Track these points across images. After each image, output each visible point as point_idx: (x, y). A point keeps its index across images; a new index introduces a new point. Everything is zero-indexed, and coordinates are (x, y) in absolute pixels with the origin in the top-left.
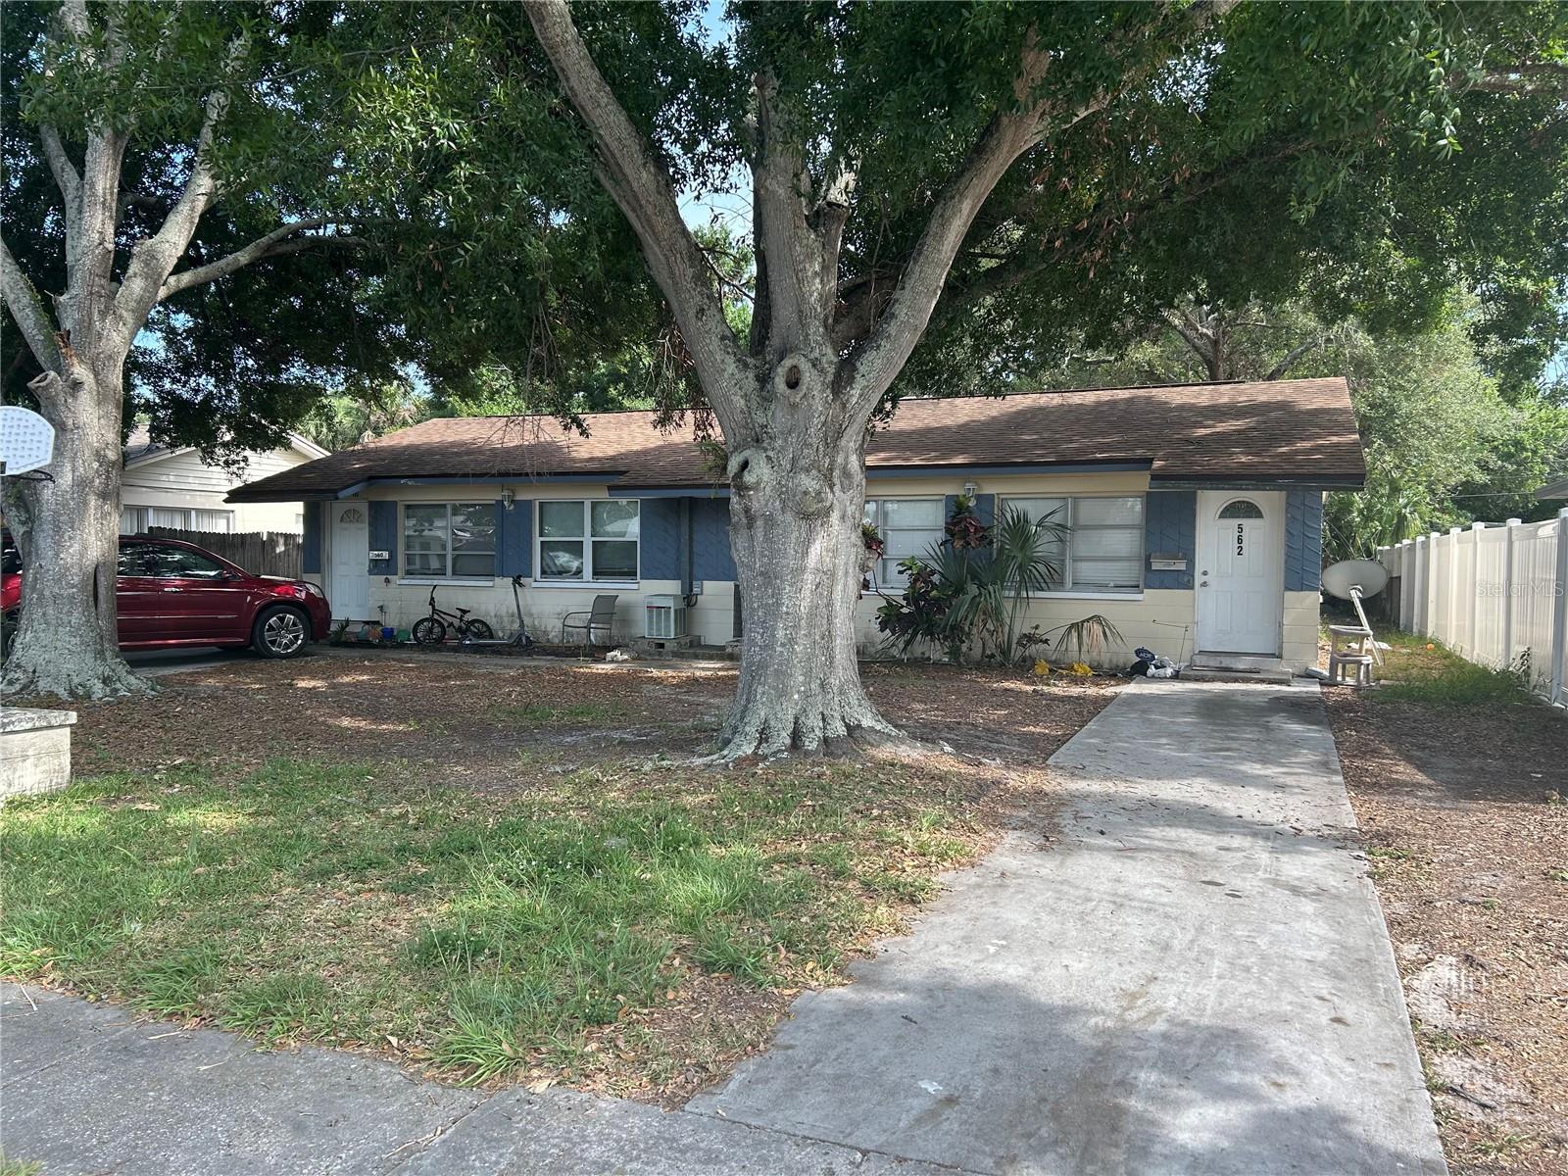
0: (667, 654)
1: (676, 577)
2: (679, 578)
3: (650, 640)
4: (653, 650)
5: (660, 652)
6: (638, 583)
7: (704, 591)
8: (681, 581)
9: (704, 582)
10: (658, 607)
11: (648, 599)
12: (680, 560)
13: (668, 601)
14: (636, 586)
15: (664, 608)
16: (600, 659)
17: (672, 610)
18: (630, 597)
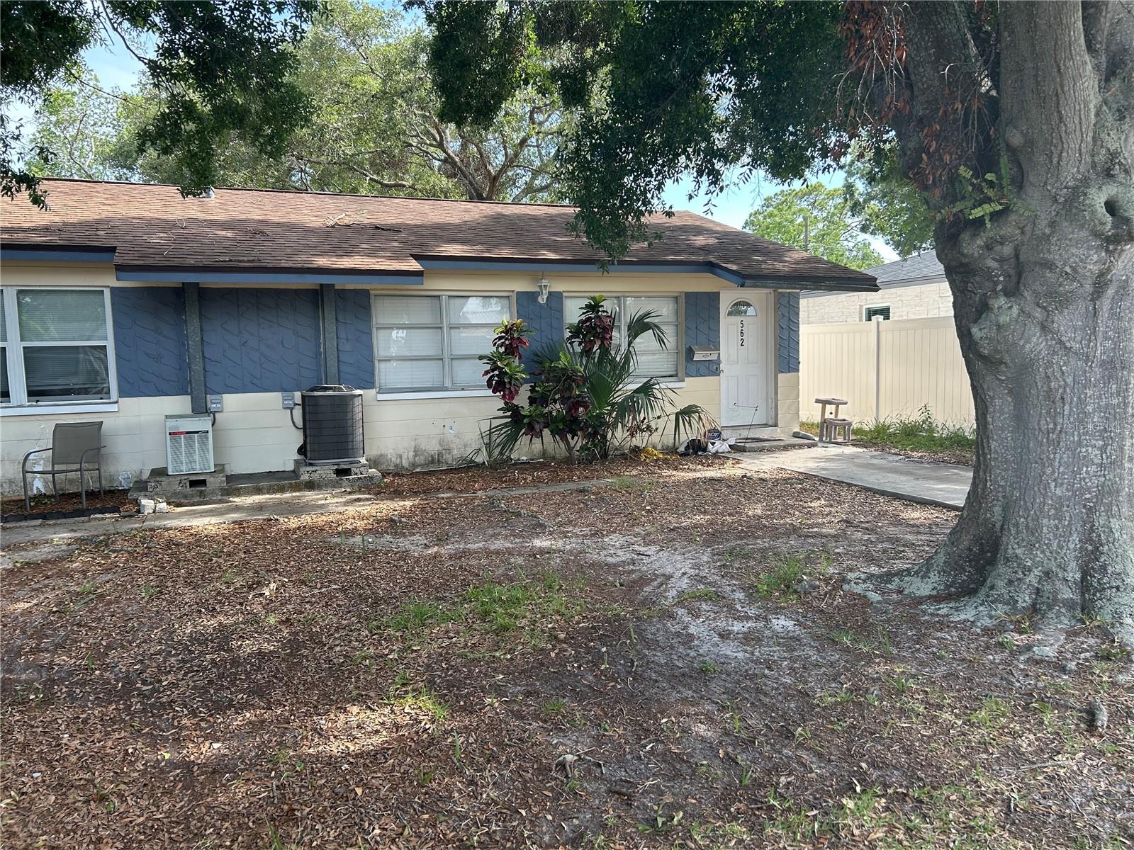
1: (181, 391)
2: (185, 393)
3: (183, 478)
4: (188, 490)
5: (201, 492)
6: (117, 402)
7: (225, 407)
8: (190, 397)
9: (225, 396)
10: (187, 433)
11: (171, 424)
12: (190, 368)
13: (203, 424)
14: (114, 408)
15: (197, 432)
16: (132, 513)
17: (210, 435)
18: (108, 423)
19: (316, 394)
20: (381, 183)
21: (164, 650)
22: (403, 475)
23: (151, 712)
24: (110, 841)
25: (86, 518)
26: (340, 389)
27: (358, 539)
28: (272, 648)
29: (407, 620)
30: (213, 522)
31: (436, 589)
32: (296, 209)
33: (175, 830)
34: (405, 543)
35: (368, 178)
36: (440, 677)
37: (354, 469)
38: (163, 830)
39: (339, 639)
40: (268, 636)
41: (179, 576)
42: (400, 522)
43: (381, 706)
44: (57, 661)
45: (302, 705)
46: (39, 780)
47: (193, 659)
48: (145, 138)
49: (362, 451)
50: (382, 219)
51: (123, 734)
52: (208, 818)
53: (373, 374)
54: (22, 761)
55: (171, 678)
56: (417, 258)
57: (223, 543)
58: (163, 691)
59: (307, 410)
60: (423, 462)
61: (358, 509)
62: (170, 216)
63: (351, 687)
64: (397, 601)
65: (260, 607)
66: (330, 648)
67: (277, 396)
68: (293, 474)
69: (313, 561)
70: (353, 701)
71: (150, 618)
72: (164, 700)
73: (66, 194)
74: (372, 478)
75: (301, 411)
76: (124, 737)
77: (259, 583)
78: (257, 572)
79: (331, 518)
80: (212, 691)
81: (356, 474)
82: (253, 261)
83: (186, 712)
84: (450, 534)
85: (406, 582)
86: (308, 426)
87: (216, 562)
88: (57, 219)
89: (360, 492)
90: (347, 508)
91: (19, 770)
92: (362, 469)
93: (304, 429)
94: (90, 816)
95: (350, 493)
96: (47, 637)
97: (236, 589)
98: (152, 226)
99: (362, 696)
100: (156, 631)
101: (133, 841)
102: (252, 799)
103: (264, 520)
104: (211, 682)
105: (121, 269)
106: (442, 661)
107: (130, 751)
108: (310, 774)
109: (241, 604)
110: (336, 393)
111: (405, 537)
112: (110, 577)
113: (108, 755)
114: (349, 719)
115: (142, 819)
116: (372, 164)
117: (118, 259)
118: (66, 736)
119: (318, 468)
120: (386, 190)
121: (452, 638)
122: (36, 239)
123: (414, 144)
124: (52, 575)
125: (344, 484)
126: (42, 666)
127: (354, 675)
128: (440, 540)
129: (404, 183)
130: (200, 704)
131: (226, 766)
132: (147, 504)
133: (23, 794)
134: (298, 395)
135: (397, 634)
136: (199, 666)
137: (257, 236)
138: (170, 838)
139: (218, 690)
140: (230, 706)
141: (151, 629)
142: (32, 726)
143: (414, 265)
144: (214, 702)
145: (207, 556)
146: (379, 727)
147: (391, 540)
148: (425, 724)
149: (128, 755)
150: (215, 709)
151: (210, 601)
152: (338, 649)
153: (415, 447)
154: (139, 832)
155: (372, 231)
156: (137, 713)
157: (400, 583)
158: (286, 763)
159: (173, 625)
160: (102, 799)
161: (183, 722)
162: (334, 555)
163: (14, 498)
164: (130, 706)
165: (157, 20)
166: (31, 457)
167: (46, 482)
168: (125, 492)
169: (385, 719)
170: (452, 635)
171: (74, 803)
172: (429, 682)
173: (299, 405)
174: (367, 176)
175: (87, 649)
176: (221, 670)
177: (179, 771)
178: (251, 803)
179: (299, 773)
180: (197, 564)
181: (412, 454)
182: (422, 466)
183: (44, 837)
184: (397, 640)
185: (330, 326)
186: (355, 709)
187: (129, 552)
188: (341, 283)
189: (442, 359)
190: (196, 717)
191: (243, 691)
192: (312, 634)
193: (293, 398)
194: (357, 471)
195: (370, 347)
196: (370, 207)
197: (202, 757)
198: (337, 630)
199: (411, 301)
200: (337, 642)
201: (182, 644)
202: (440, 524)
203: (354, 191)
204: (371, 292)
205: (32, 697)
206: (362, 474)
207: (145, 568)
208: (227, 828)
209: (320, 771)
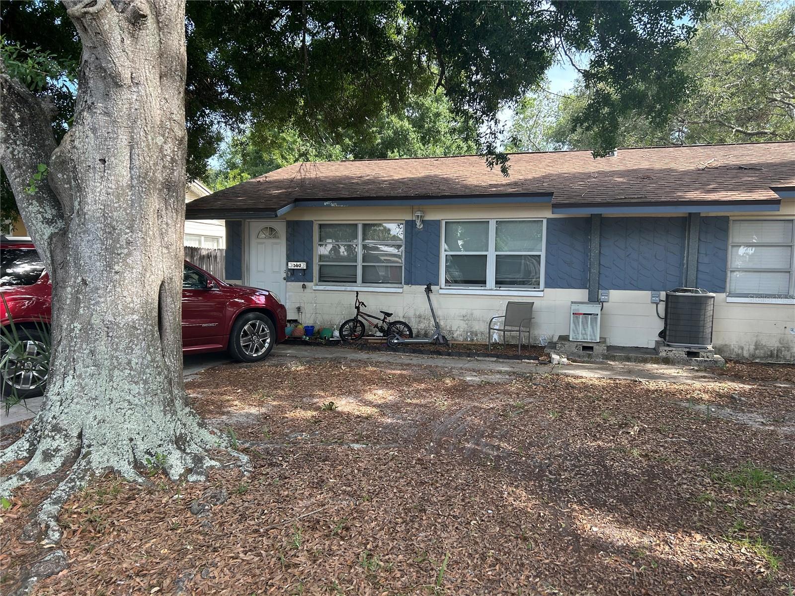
0: (597, 356)
1: (582, 286)
2: (585, 288)
3: (579, 344)
4: (581, 352)
5: (590, 355)
6: (543, 291)
7: (610, 299)
8: (588, 290)
9: (612, 292)
10: (584, 314)
11: (574, 307)
12: (590, 271)
13: (595, 309)
14: (541, 294)
15: (591, 314)
16: (546, 362)
17: (599, 317)
18: (537, 304)
19: (678, 294)
20: (745, 133)
21: (563, 455)
22: (743, 363)
23: (554, 493)
24: (529, 568)
25: (520, 361)
26: (697, 292)
27: (703, 407)
28: (635, 472)
29: (745, 480)
30: (596, 376)
31: (772, 460)
32: (675, 159)
33: (568, 577)
34: (743, 418)
35: (734, 130)
36: (774, 533)
37: (703, 354)
38: (560, 574)
39: (686, 479)
40: (632, 463)
41: (573, 408)
42: (740, 400)
43: (720, 540)
44: (502, 445)
45: (656, 521)
46: (491, 515)
47: (581, 466)
48: (576, 121)
49: (709, 340)
50: (746, 161)
51: (537, 502)
52: (588, 577)
53: (725, 282)
54: (482, 501)
55: (567, 474)
56: (775, 189)
57: (602, 392)
58: (562, 482)
59: (670, 305)
60: (762, 355)
61: (703, 384)
62: (587, 170)
63: (696, 519)
64: (736, 462)
65: (626, 441)
66: (679, 484)
67: (648, 294)
68: (654, 351)
69: (667, 417)
70: (698, 530)
71: (555, 432)
72: (562, 487)
73: (527, 162)
74: (716, 362)
75: (664, 306)
76: (538, 504)
77: (626, 424)
78: (625, 416)
79: (682, 387)
80: (593, 491)
81: (703, 357)
82: (641, 198)
83: (576, 500)
84: (787, 418)
85: (744, 449)
86: (669, 317)
87: (598, 404)
88: (521, 177)
89: (705, 371)
90: (694, 382)
91: (481, 505)
92: (708, 354)
93: (666, 319)
94: (518, 547)
95: (697, 371)
96: (497, 429)
97: (610, 425)
98: (575, 177)
99: (704, 528)
100: (558, 441)
101: (542, 573)
102: (619, 576)
103: (631, 380)
104: (592, 484)
105: (556, 206)
106: (776, 521)
107: (542, 514)
108: (662, 573)
109: (614, 436)
110: (693, 294)
111: (744, 412)
112: (532, 400)
113: (529, 512)
114: (693, 543)
115: (547, 561)
116: (738, 119)
117: (554, 200)
118: (506, 493)
119: (674, 349)
120: (747, 138)
121: (787, 504)
122: (510, 190)
123: (779, 99)
124: (501, 392)
125: (693, 363)
126: (494, 446)
127: (698, 510)
128: (776, 421)
129: (766, 131)
130: (584, 497)
131: (601, 545)
132: (555, 357)
133: (482, 520)
134: (663, 295)
135: (736, 488)
136: (585, 472)
137: (645, 180)
138: (564, 581)
139: (597, 491)
140: (605, 505)
141: (556, 439)
142: (488, 481)
143: (773, 195)
144: (594, 499)
145: (592, 399)
146: (718, 557)
147: (731, 413)
148: (760, 567)
149: (540, 517)
150: (594, 504)
151: (593, 430)
152: (685, 486)
153: (757, 342)
154: (545, 568)
155: (736, 171)
156: (546, 491)
157: (738, 448)
158: (644, 559)
159: (569, 440)
160: (525, 539)
161: (574, 506)
162: (684, 415)
163: (483, 343)
164: (542, 486)
165: (593, 43)
166: (493, 320)
167: (500, 336)
168: (543, 348)
169: (724, 552)
170: (786, 501)
171: (509, 536)
172: (764, 535)
173: (664, 301)
174: (733, 129)
175: (518, 442)
176: (599, 478)
177: (570, 538)
178: (618, 578)
179: (654, 570)
180: (585, 403)
181: (752, 347)
182: (761, 358)
183: (493, 551)
184: (736, 493)
185: (694, 243)
186: (698, 537)
187: (543, 387)
188: (705, 211)
189: (789, 272)
190: (582, 505)
191: (613, 497)
192: (664, 471)
193: (659, 296)
194: (705, 355)
195: (725, 260)
196: (735, 152)
197: (586, 534)
198: (684, 472)
199: (765, 224)
200: (685, 481)
201: (574, 454)
202: (777, 408)
203: (722, 142)
204: (730, 218)
205: (489, 464)
206: (708, 358)
207: (552, 399)
208: (601, 589)
209: (669, 574)
